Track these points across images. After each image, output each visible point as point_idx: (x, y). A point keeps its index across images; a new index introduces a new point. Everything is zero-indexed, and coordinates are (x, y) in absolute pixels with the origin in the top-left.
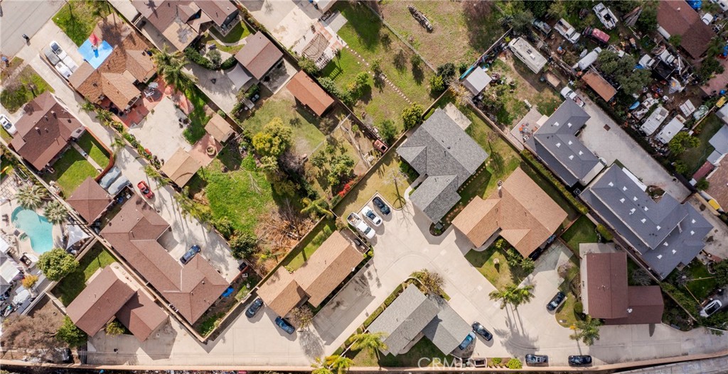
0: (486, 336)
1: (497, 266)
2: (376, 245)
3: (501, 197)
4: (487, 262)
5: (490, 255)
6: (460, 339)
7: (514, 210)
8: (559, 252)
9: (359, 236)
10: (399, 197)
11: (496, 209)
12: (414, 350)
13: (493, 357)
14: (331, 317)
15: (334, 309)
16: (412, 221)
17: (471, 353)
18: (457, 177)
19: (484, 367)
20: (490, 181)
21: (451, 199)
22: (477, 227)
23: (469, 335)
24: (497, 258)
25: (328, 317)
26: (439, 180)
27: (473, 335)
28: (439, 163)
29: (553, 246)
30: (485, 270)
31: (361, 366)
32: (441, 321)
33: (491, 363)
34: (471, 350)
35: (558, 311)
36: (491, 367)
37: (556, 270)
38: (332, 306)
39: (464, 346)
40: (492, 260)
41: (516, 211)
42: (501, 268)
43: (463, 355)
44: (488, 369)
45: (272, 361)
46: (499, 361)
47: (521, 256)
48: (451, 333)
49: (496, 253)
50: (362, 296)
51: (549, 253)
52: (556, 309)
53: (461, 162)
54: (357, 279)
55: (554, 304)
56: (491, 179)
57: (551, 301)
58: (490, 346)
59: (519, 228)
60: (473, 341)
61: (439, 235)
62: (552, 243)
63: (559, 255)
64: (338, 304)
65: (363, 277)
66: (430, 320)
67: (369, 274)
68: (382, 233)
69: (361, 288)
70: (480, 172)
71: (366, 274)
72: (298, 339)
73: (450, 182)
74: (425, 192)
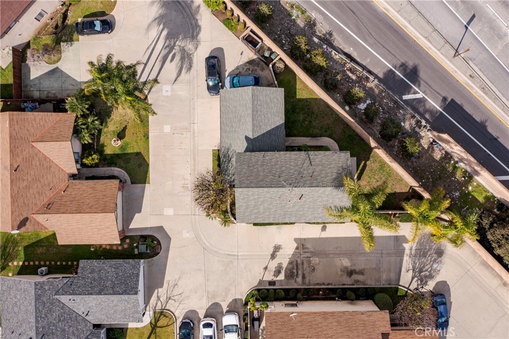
0: (214, 65)
1: (121, 135)
2: (238, 297)
3: (26, 219)
4: (129, 151)
5: (117, 156)
6: (247, 92)
7: (27, 187)
8: (37, 82)
9: (247, 328)
10: (154, 326)
11: (49, 208)
12: (317, 131)
13: (230, 33)
14: (374, 266)
15: (361, 273)
16: (165, 285)
17: (251, 62)
18: (57, 293)
19: (252, 31)
20: (34, 240)
21: (92, 272)
22: (92, 210)
23: (233, 86)
24: (112, 146)
25: (378, 269)
26: (83, 309)
27: (227, 82)
28: (64, 330)
29: (36, 94)
30: (141, 143)
31: (397, 174)
32: (247, 138)
33: (240, 27)
34: (248, 66)
35: (103, 14)
36: (245, 24)
37: (59, 65)
38: (360, 278)
39: (251, 79)
40: (122, 147)
41: (25, 183)
42: (120, 129)
43: (263, 69)
44: (251, 25)
45: (495, 283)
46: (229, 22)
47: (76, 121)
48: (250, 111)
49: (108, 151)
50: (314, 254)
51: (49, 92)
52: (104, 18)
53: (32, 308)
54: (299, 279)
55: (98, 27)
56: (31, 241)
57: (99, 32)
58: (221, 50)
59: (46, 158)
60: (236, 75)
61: (153, 238)
62: (34, 101)
63: (39, 78)
64: (351, 273)
65: (290, 275)
66: (260, 155)
67: (278, 272)
68: (216, 305)
69: (306, 265)
70: (37, 263)
71: (282, 277)
72: (439, 278)
73: (70, 297)
74: (115, 312)
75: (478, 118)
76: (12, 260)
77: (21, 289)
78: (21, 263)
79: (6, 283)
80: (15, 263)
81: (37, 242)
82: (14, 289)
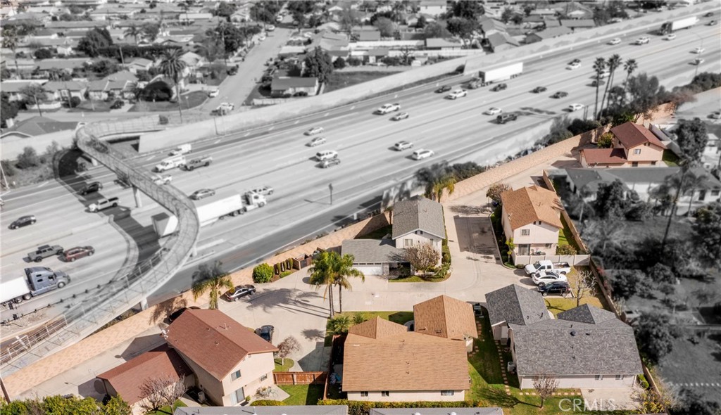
37: (295, 361)
58: (303, 279)
75: (373, 198)
76: (505, 393)
77: (525, 345)
78: (507, 386)
79: (523, 366)
80: (508, 390)
81: (481, 373)
82: (527, 355)
